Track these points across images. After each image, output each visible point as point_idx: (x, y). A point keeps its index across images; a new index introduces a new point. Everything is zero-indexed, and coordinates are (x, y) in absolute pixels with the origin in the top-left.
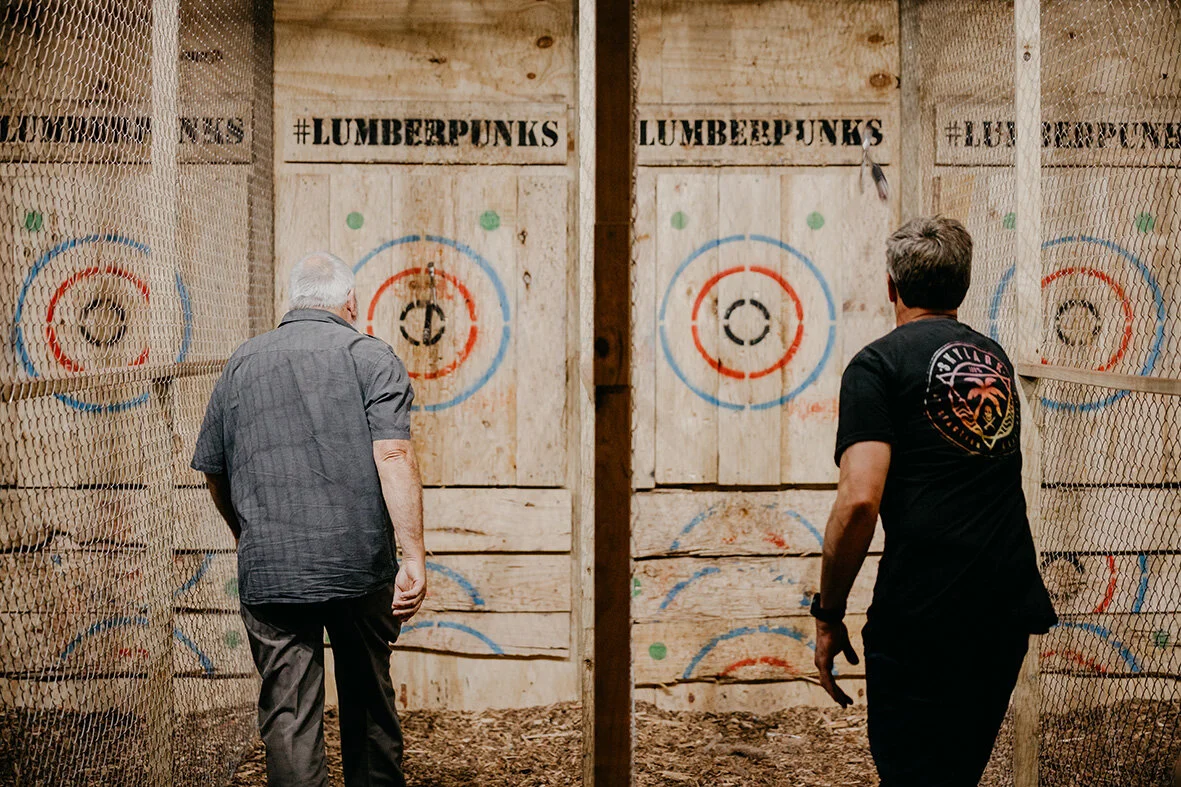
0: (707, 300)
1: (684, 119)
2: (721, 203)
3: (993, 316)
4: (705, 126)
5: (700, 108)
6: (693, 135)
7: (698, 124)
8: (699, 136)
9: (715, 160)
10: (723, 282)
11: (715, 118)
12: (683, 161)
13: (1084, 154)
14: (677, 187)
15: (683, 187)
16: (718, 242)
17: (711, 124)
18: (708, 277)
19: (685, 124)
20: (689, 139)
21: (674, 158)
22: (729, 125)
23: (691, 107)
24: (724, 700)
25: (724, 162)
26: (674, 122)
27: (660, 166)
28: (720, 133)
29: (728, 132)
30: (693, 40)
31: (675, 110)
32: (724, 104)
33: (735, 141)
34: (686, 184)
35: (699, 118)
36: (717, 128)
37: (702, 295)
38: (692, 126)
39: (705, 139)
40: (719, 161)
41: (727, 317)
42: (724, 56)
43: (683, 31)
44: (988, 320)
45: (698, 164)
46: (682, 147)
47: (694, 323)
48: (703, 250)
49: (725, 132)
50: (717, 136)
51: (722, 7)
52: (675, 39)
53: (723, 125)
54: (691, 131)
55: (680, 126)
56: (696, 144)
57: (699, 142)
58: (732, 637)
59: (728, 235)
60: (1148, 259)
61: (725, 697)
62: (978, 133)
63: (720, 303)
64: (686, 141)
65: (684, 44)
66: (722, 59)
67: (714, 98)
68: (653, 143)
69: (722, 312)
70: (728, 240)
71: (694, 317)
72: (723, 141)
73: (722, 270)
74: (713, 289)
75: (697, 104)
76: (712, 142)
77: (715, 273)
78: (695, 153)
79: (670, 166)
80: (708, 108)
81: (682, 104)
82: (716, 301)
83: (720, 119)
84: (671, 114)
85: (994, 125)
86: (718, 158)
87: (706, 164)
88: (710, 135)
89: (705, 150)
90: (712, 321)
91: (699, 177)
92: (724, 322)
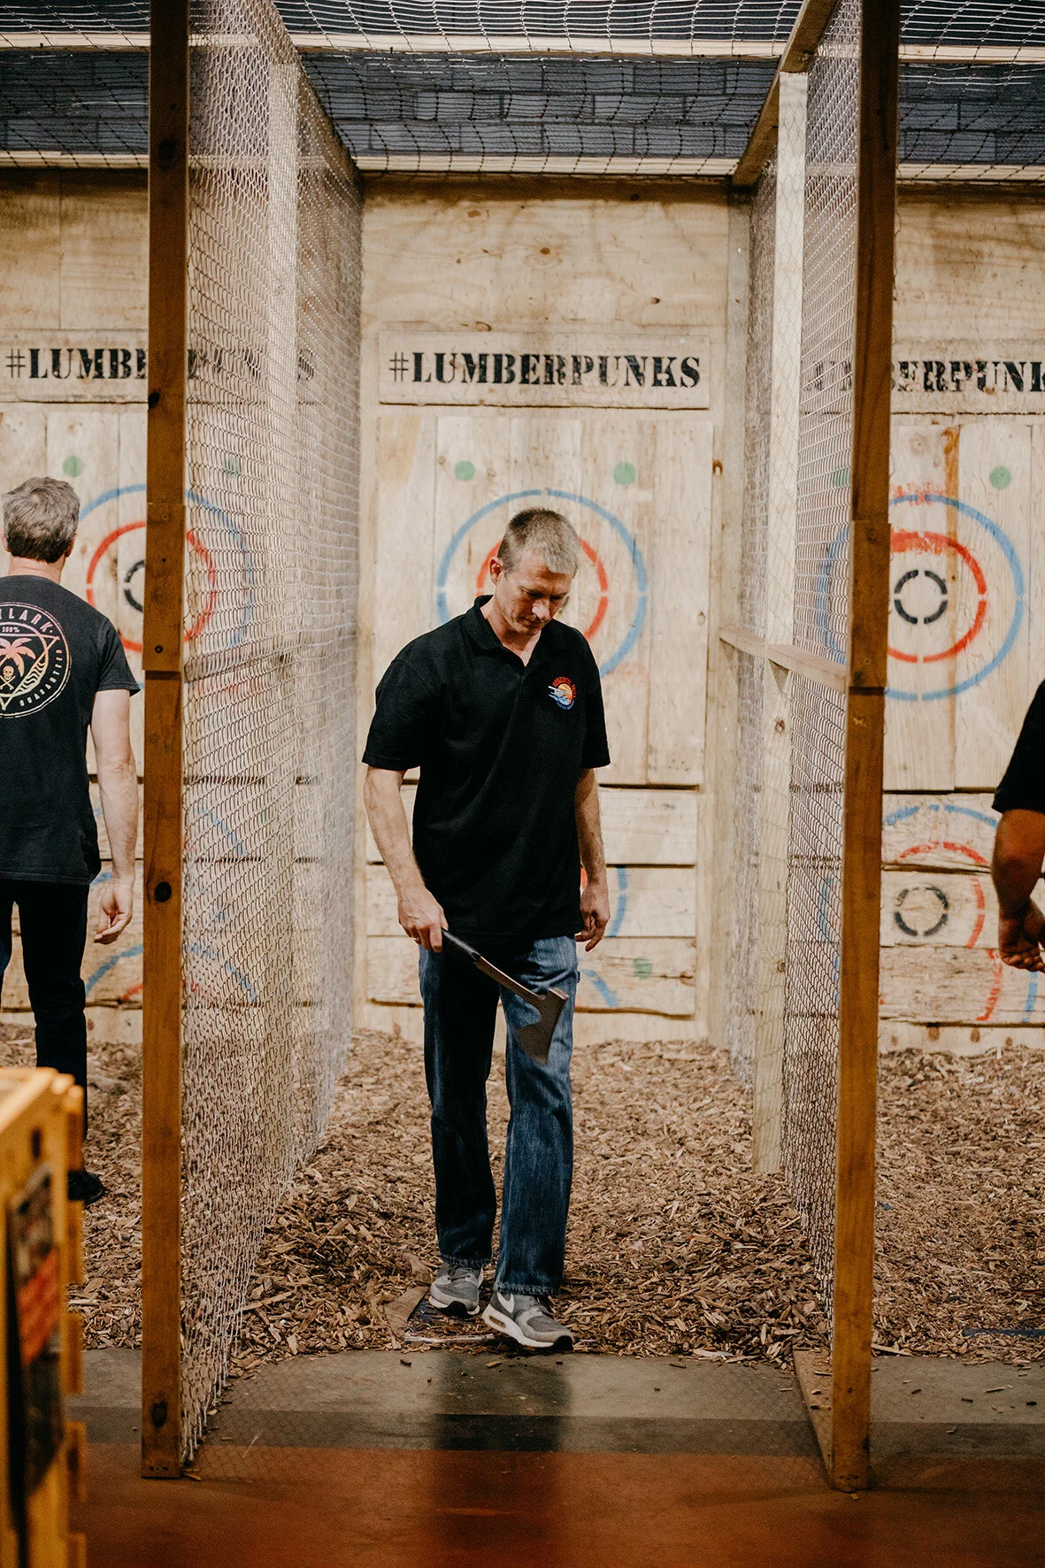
0: (105, 561)
1: (83, 347)
2: (122, 447)
3: (441, 582)
4: (106, 356)
5: (101, 334)
6: (93, 367)
7: (99, 353)
8: (99, 367)
9: (118, 396)
10: (123, 538)
11: (119, 347)
12: (81, 396)
13: (555, 393)
14: (71, 427)
15: (78, 428)
16: (118, 492)
17: (114, 353)
18: (106, 533)
19: (84, 353)
20: (88, 371)
21: (70, 393)
22: (134, 355)
23: (90, 334)
24: (129, 1028)
25: (129, 399)
26: (70, 351)
27: (54, 402)
28: (124, 363)
29: (133, 363)
30: (95, 254)
31: (72, 337)
32: (130, 330)
33: (141, 374)
34: (81, 424)
35: (99, 347)
36: (121, 358)
37: (98, 554)
38: (91, 356)
39: (106, 370)
40: (122, 397)
41: (128, 580)
42: (132, 273)
43: (85, 245)
44: (436, 589)
45: (98, 400)
46: (80, 380)
47: (89, 586)
48: (100, 501)
49: (129, 363)
50: (121, 368)
51: (131, 215)
52: (76, 253)
53: (127, 355)
54: (90, 362)
55: (77, 356)
56: (95, 377)
57: (100, 375)
58: (134, 954)
59: (130, 484)
60: (627, 519)
61: (129, 1024)
62: (429, 366)
63: (120, 563)
64: (84, 374)
65: (87, 260)
66: (131, 277)
67: (121, 324)
68: (45, 376)
69: (122, 574)
70: (129, 490)
71: (89, 580)
72: (128, 373)
73: (122, 524)
74: (112, 547)
75: (97, 331)
76: (114, 374)
77: (114, 528)
78: (94, 388)
79: (66, 402)
80: (110, 335)
81: (79, 331)
82: (116, 561)
83: (126, 348)
84: (67, 342)
85: (447, 359)
86: (121, 394)
87: (108, 400)
88: (112, 366)
89: (107, 384)
90: (110, 583)
91: (96, 415)
92: (123, 586)
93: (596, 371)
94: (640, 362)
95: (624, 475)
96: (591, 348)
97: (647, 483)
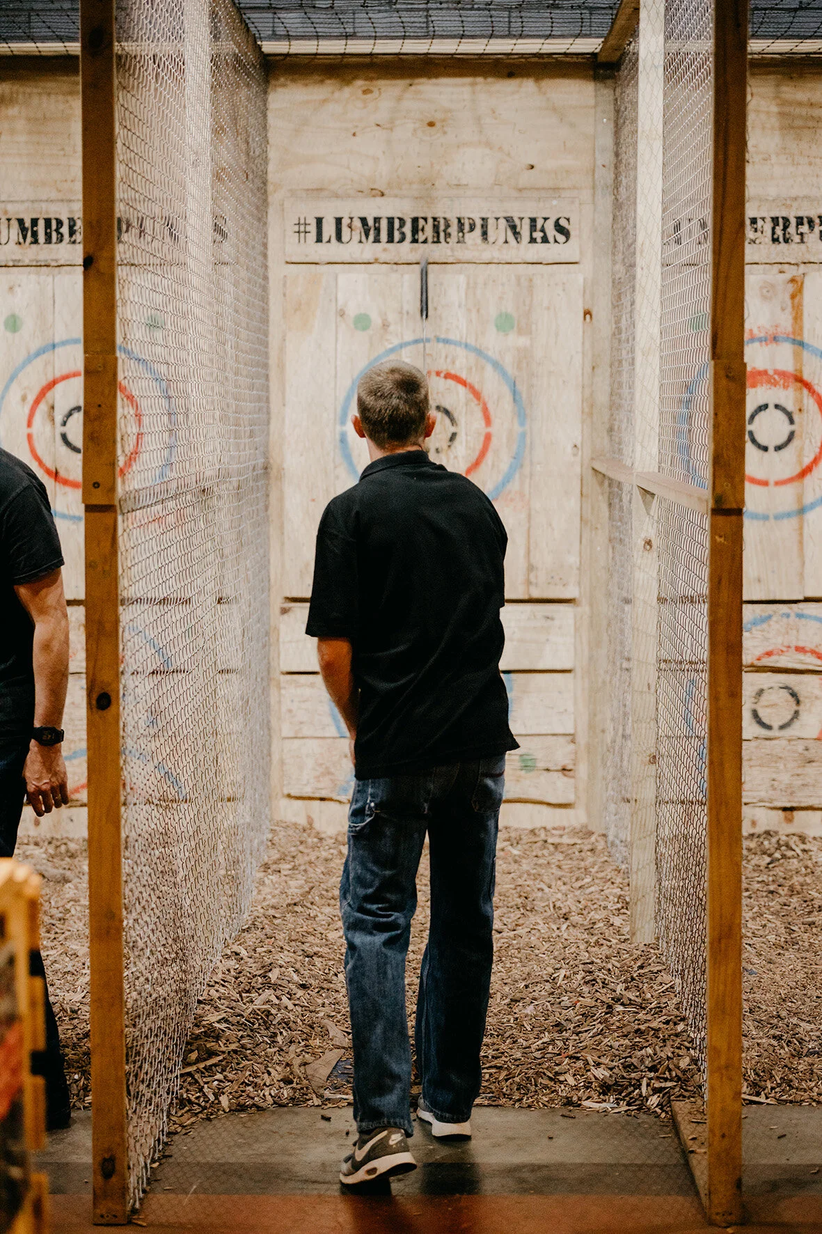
0: (43, 407)
1: (21, 216)
2: (56, 305)
3: (343, 422)
4: (41, 224)
5: (36, 205)
6: (29, 234)
7: (34, 222)
8: (35, 234)
9: (52, 260)
10: (59, 387)
11: (52, 216)
12: (19, 261)
13: (442, 251)
14: (11, 288)
15: (17, 289)
16: (54, 346)
17: (48, 222)
18: (44, 383)
19: (21, 222)
20: (25, 237)
21: (9, 258)
22: (66, 223)
23: (26, 205)
24: (71, 824)
25: (61, 262)
26: (9, 220)
28: (57, 230)
29: (65, 230)
30: (30, 133)
31: (10, 207)
32: (62, 201)
33: (73, 239)
34: (19, 286)
35: (34, 216)
36: (54, 226)
37: (37, 402)
38: (28, 224)
39: (42, 237)
40: (56, 261)
41: (64, 424)
42: (63, 149)
43: (20, 125)
44: (338, 428)
45: (34, 263)
46: (18, 246)
47: (29, 431)
48: (38, 354)
49: (62, 230)
50: (54, 235)
51: (60, 97)
52: (12, 132)
53: (60, 223)
54: (27, 230)
55: (15, 224)
56: (32, 243)
57: (36, 242)
58: (75, 758)
59: (65, 338)
60: (508, 362)
61: (72, 820)
62: (329, 229)
63: (55, 409)
64: (21, 240)
65: (22, 138)
66: (62, 153)
67: (54, 195)
69: (59, 418)
70: (64, 343)
71: (29, 424)
72: (60, 239)
73: (58, 375)
74: (49, 395)
75: (33, 201)
76: (48, 240)
77: (50, 378)
78: (31, 253)
79: (5, 266)
80: (44, 205)
81: (16, 202)
82: (53, 408)
83: (58, 216)
84: (6, 212)
85: (345, 222)
86: (54, 258)
87: (43, 264)
88: (46, 233)
89: (42, 249)
90: (48, 428)
91: (33, 277)
92: (59, 429)
93: (478, 230)
94: (517, 222)
95: (505, 323)
96: (473, 211)
97: (525, 329)
